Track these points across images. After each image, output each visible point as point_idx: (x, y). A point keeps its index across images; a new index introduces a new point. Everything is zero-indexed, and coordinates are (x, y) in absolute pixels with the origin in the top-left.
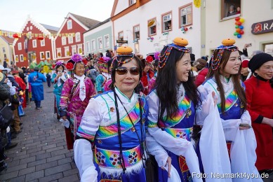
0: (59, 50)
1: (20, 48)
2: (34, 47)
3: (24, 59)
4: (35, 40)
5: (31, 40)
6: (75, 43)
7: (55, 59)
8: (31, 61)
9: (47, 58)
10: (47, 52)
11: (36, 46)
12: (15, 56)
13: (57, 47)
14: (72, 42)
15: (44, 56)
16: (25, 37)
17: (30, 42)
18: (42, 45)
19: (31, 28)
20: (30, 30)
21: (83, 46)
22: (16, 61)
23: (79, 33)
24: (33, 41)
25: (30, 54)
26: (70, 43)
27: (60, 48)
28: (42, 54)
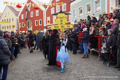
0: (49, 19)
1: (22, 18)
2: (31, 17)
3: (25, 25)
4: (33, 12)
5: (30, 12)
7: (45, 25)
8: (28, 27)
9: (40, 25)
10: (39, 20)
11: (33, 16)
12: (19, 24)
13: (47, 16)
15: (37, 23)
16: (27, 10)
17: (29, 13)
18: (37, 15)
22: (19, 27)
23: (65, 4)
24: (31, 12)
25: (28, 22)
26: (57, 12)
27: (50, 17)
28: (37, 21)
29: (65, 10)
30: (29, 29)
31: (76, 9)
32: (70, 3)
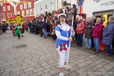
0: (19, 13)
2: (4, 11)
4: (5, 7)
5: (2, 7)
6: (28, 8)
8: (2, 19)
10: (11, 14)
11: (5, 10)
13: (17, 11)
14: (26, 8)
15: (9, 16)
18: (8, 10)
21: (33, 10)
23: (31, 3)
24: (4, 7)
25: (2, 15)
26: (25, 8)
27: (19, 12)
28: (9, 15)
29: (31, 7)
30: (3, 21)
31: (38, 7)
32: (34, 2)
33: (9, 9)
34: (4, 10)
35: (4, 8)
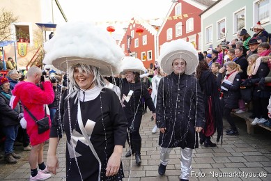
4: (138, 39)
6: (184, 35)
9: (149, 59)
10: (148, 52)
11: (138, 46)
13: (160, 44)
15: (145, 57)
16: (129, 36)
17: (132, 42)
18: (143, 44)
19: (134, 25)
20: (133, 29)
21: (197, 36)
23: (192, 19)
26: (177, 35)
28: (144, 54)
29: (192, 30)
31: (212, 25)
32: (200, 15)
33: (145, 43)
34: (136, 46)
35: (137, 41)
